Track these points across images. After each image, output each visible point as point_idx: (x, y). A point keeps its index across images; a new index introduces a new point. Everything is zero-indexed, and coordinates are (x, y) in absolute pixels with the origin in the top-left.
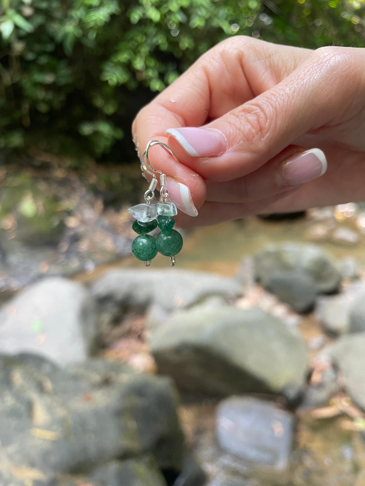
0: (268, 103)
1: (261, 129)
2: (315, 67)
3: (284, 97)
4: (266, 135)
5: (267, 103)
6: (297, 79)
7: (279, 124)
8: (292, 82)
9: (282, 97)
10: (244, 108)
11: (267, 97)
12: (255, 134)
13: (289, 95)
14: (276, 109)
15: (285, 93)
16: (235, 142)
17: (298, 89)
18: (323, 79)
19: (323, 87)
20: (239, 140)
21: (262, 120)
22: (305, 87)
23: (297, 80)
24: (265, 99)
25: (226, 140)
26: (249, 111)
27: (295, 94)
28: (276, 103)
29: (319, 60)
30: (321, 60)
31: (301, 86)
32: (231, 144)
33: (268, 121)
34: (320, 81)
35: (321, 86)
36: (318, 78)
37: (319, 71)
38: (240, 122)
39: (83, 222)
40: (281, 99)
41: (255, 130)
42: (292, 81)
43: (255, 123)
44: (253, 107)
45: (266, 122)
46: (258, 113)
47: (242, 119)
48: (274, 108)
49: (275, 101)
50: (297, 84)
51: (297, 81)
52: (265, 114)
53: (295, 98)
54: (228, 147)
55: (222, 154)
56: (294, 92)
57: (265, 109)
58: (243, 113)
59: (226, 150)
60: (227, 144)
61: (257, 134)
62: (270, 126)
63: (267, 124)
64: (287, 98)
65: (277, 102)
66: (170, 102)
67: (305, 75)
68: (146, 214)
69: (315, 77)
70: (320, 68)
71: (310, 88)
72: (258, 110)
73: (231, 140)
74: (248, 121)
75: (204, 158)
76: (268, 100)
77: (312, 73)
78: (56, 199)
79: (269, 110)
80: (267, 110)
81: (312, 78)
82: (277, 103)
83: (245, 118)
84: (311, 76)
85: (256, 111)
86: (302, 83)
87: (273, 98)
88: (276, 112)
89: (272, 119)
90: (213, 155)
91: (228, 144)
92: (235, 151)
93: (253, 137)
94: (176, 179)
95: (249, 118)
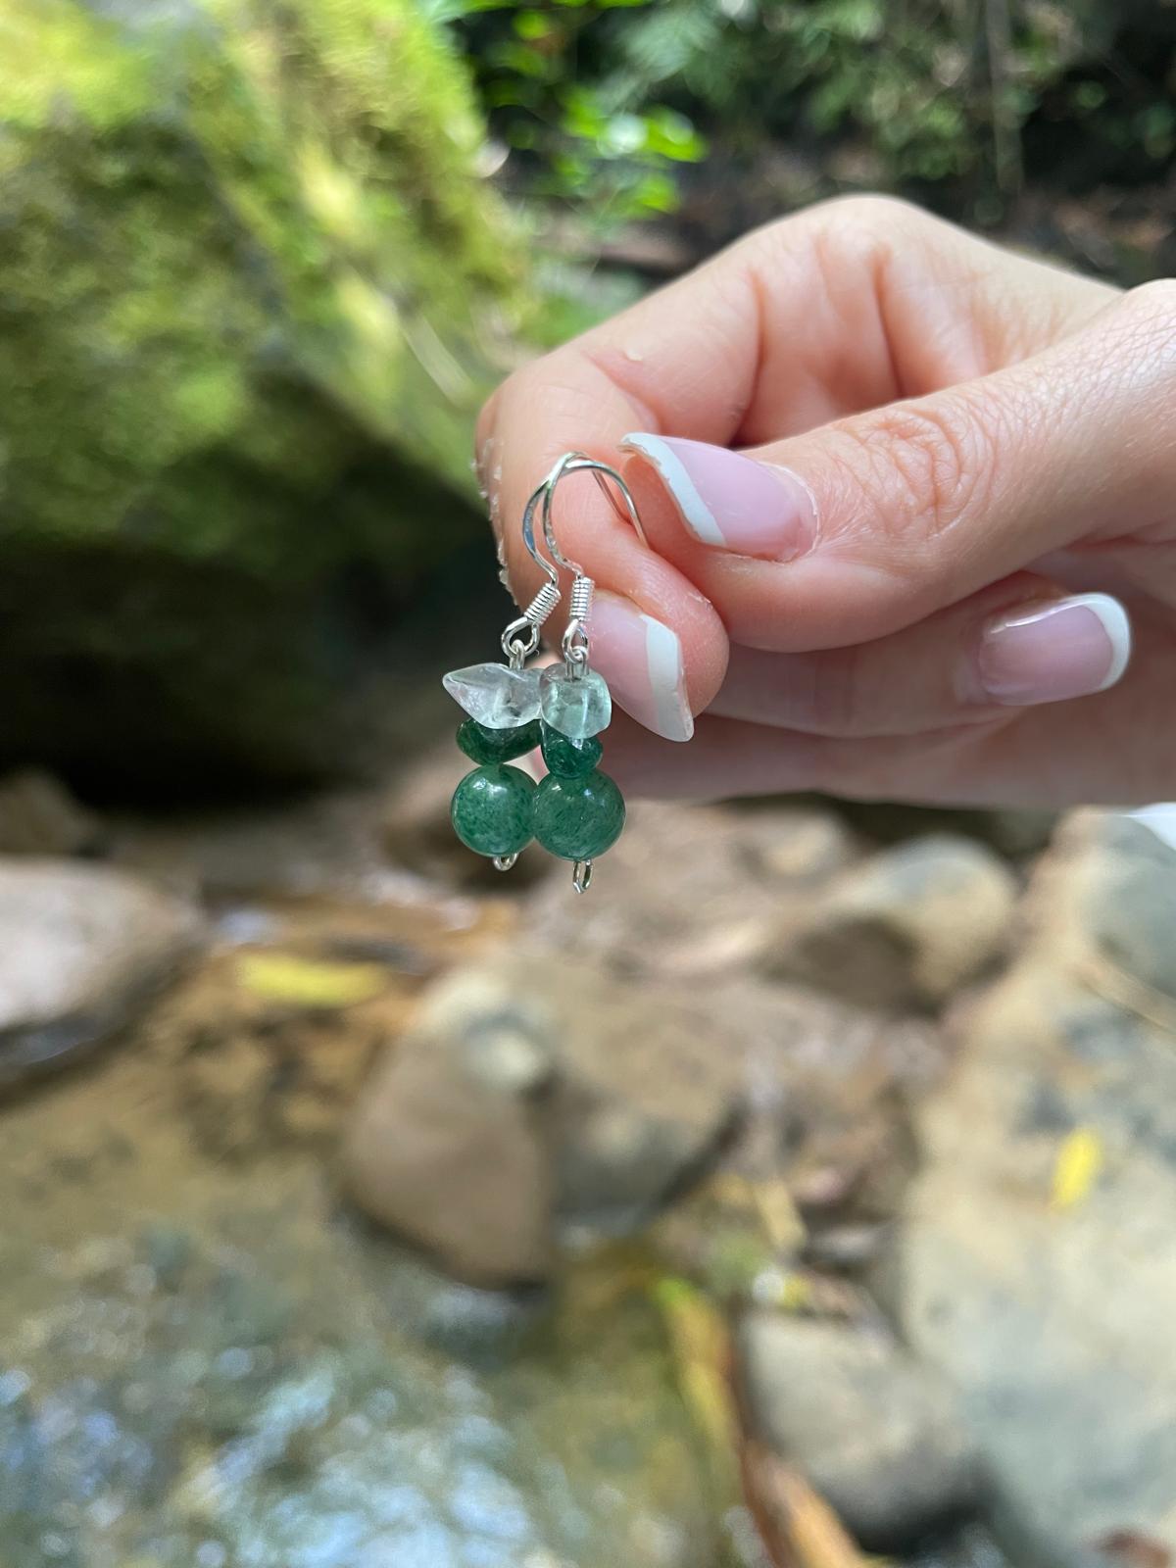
0: (971, 418)
1: (937, 501)
2: (1143, 335)
3: (1029, 410)
4: (948, 524)
5: (969, 420)
6: (1077, 362)
7: (998, 495)
8: (1060, 370)
9: (1023, 411)
10: (890, 417)
11: (969, 401)
12: (915, 513)
13: (1044, 408)
14: (996, 444)
15: (1033, 399)
16: (846, 524)
17: (1078, 395)
18: (1165, 380)
19: (1160, 406)
20: (858, 520)
21: (945, 471)
22: (1103, 395)
23: (1077, 366)
24: (964, 404)
25: (815, 513)
26: (904, 434)
27: (1066, 411)
28: (998, 426)
29: (1157, 316)
30: (1165, 318)
31: (1087, 389)
32: (829, 528)
33: (965, 478)
34: (1155, 386)
35: (1154, 401)
36: (1149, 373)
37: (1155, 354)
38: (871, 460)
40: (1016, 416)
41: (918, 498)
42: (1059, 365)
43: (921, 476)
44: (920, 421)
45: (959, 481)
46: (935, 444)
47: (878, 453)
48: (990, 438)
49: (996, 416)
50: (1077, 380)
51: (1078, 370)
52: (957, 453)
53: (1063, 422)
54: (818, 537)
55: (795, 557)
56: (1064, 404)
57: (960, 437)
58: (883, 435)
59: (810, 546)
60: (818, 528)
61: (921, 513)
62: (969, 496)
63: (960, 487)
64: (1038, 417)
65: (1002, 422)
66: (625, 357)
67: (1107, 356)
68: (502, 700)
69: (1142, 369)
70: (1159, 342)
71: (1118, 402)
72: (935, 436)
73: (831, 516)
74: (900, 467)
75: (740, 557)
76: (972, 407)
77: (1131, 354)
79: (974, 445)
80: (965, 441)
81: (1129, 369)
82: (1003, 427)
83: (889, 450)
84: (1126, 362)
85: (928, 438)
86: (1094, 378)
87: (991, 407)
88: (995, 453)
89: (978, 474)
90: (767, 554)
91: (821, 529)
92: (840, 554)
93: (908, 521)
94: (633, 601)
95: (901, 453)
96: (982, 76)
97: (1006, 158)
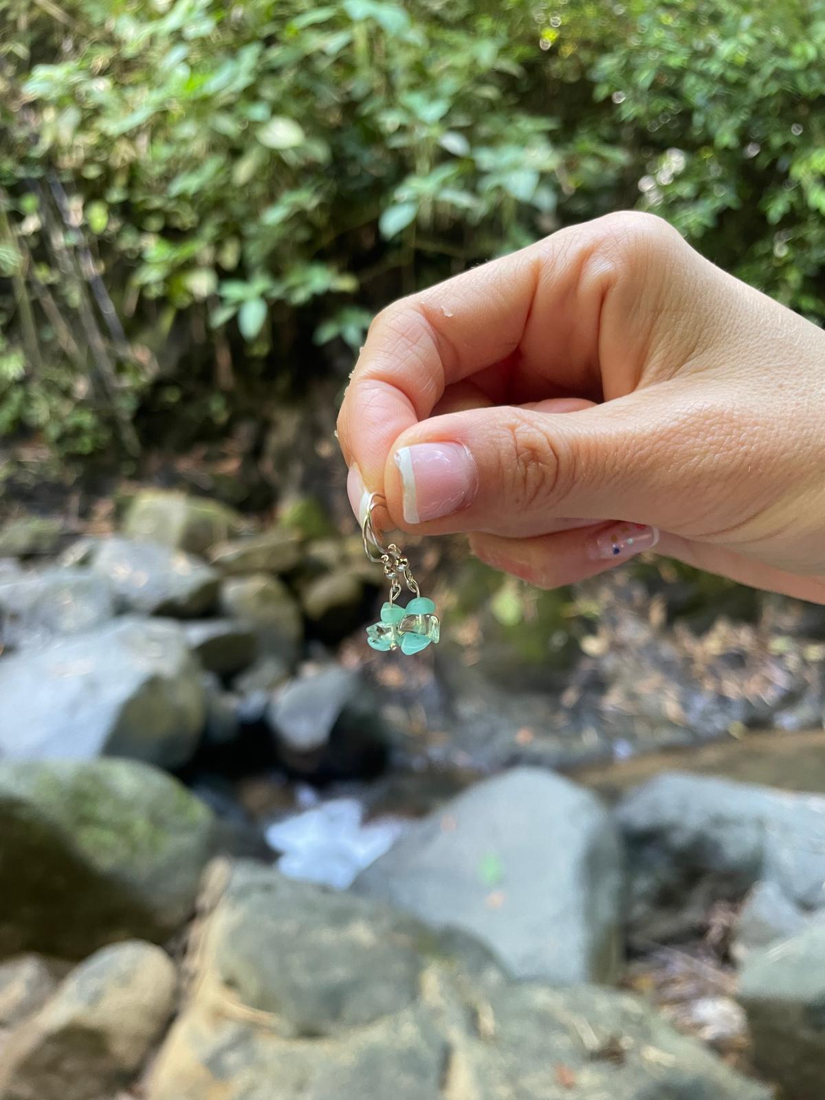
39: (617, 647)
78: (566, 594)
96: (102, 390)
97: (130, 436)
